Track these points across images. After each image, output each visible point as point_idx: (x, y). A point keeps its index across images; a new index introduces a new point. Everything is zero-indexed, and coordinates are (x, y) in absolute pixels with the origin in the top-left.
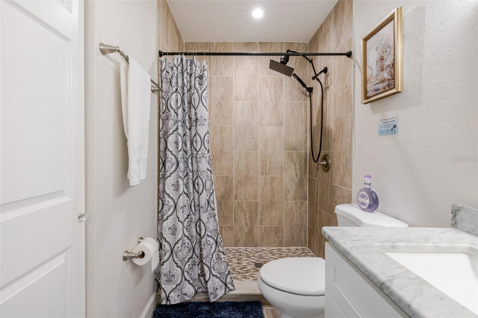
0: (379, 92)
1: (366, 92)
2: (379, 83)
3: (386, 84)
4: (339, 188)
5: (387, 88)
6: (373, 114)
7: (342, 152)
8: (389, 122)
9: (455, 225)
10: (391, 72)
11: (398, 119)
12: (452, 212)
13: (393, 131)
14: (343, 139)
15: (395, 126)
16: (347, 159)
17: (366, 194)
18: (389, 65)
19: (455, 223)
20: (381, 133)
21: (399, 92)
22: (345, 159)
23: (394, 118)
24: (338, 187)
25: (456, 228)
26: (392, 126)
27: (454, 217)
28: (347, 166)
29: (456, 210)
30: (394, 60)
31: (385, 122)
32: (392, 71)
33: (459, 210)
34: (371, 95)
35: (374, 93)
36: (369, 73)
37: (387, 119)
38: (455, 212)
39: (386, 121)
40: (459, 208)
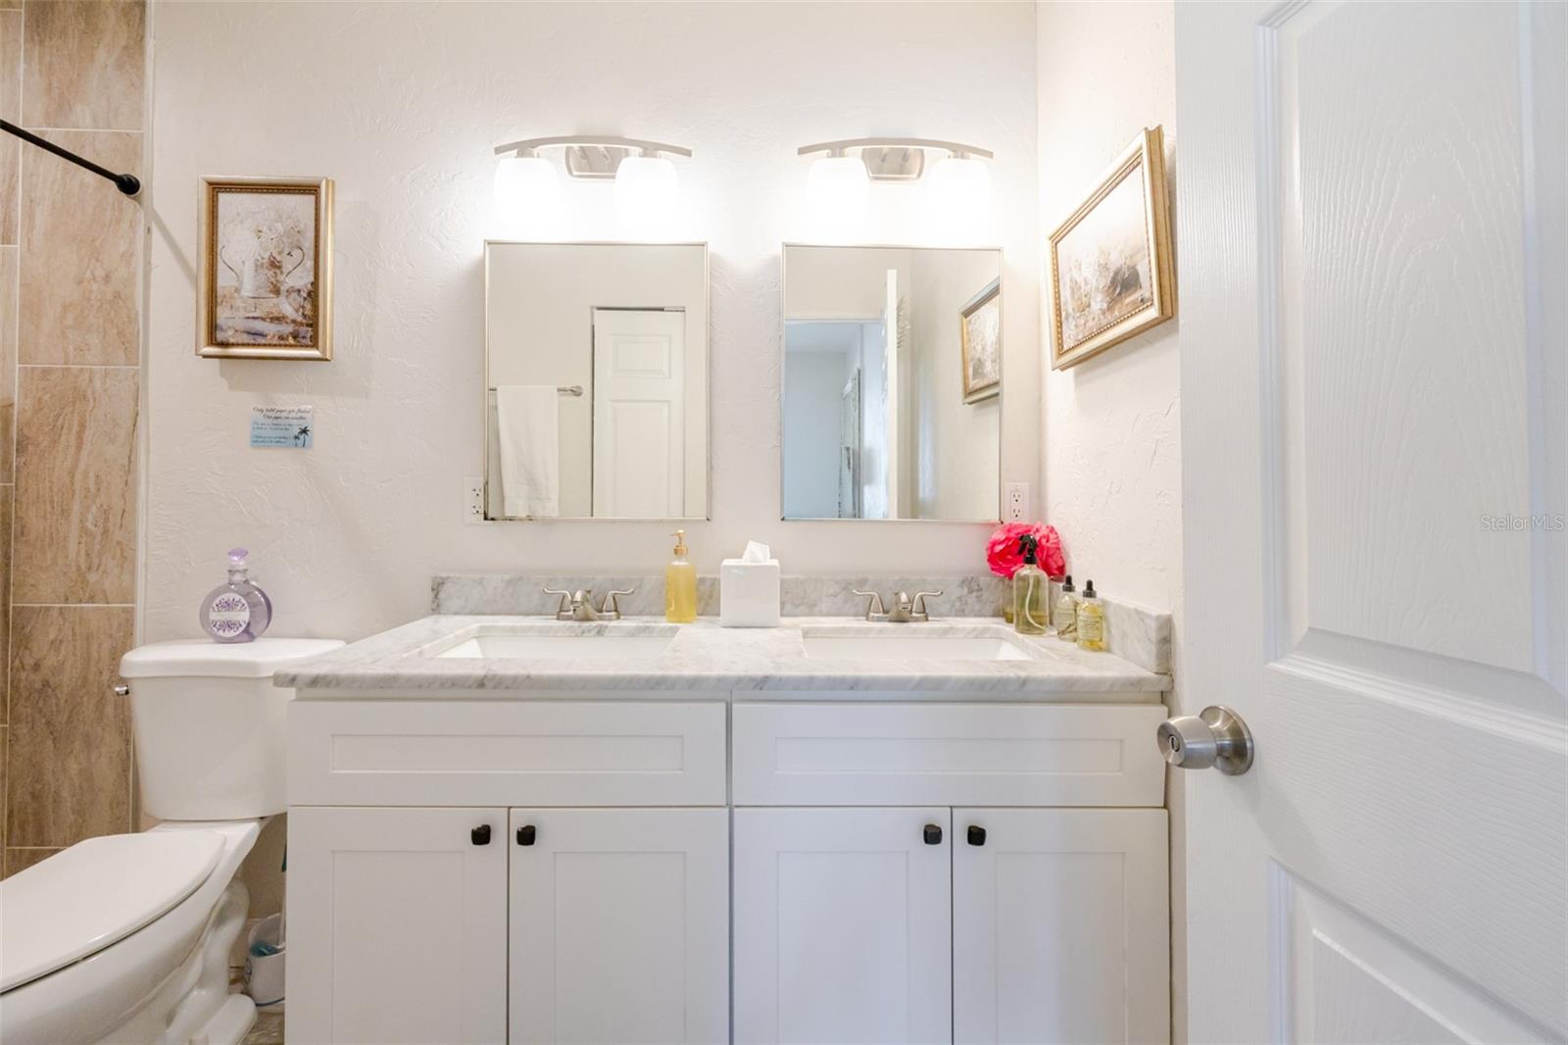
0: (263, 341)
1: (213, 327)
2: (263, 319)
3: (288, 329)
4: (55, 613)
5: (291, 341)
6: (231, 388)
7: (77, 486)
8: (287, 418)
9: (436, 608)
10: (303, 307)
11: (313, 417)
12: (433, 590)
13: (300, 442)
14: (86, 448)
15: (304, 431)
16: (106, 513)
17: (237, 597)
18: (299, 291)
19: (438, 605)
20: (258, 441)
21: (327, 360)
22: (94, 509)
23: (302, 412)
24: (48, 609)
25: (439, 613)
26: (296, 431)
27: (436, 597)
28: (106, 532)
29: (439, 584)
30: (315, 284)
31: (275, 417)
32: (308, 306)
33: (443, 583)
34: (232, 340)
35: (246, 338)
36: (224, 280)
37: (281, 411)
38: (437, 587)
39: (278, 414)
40: (442, 579)
